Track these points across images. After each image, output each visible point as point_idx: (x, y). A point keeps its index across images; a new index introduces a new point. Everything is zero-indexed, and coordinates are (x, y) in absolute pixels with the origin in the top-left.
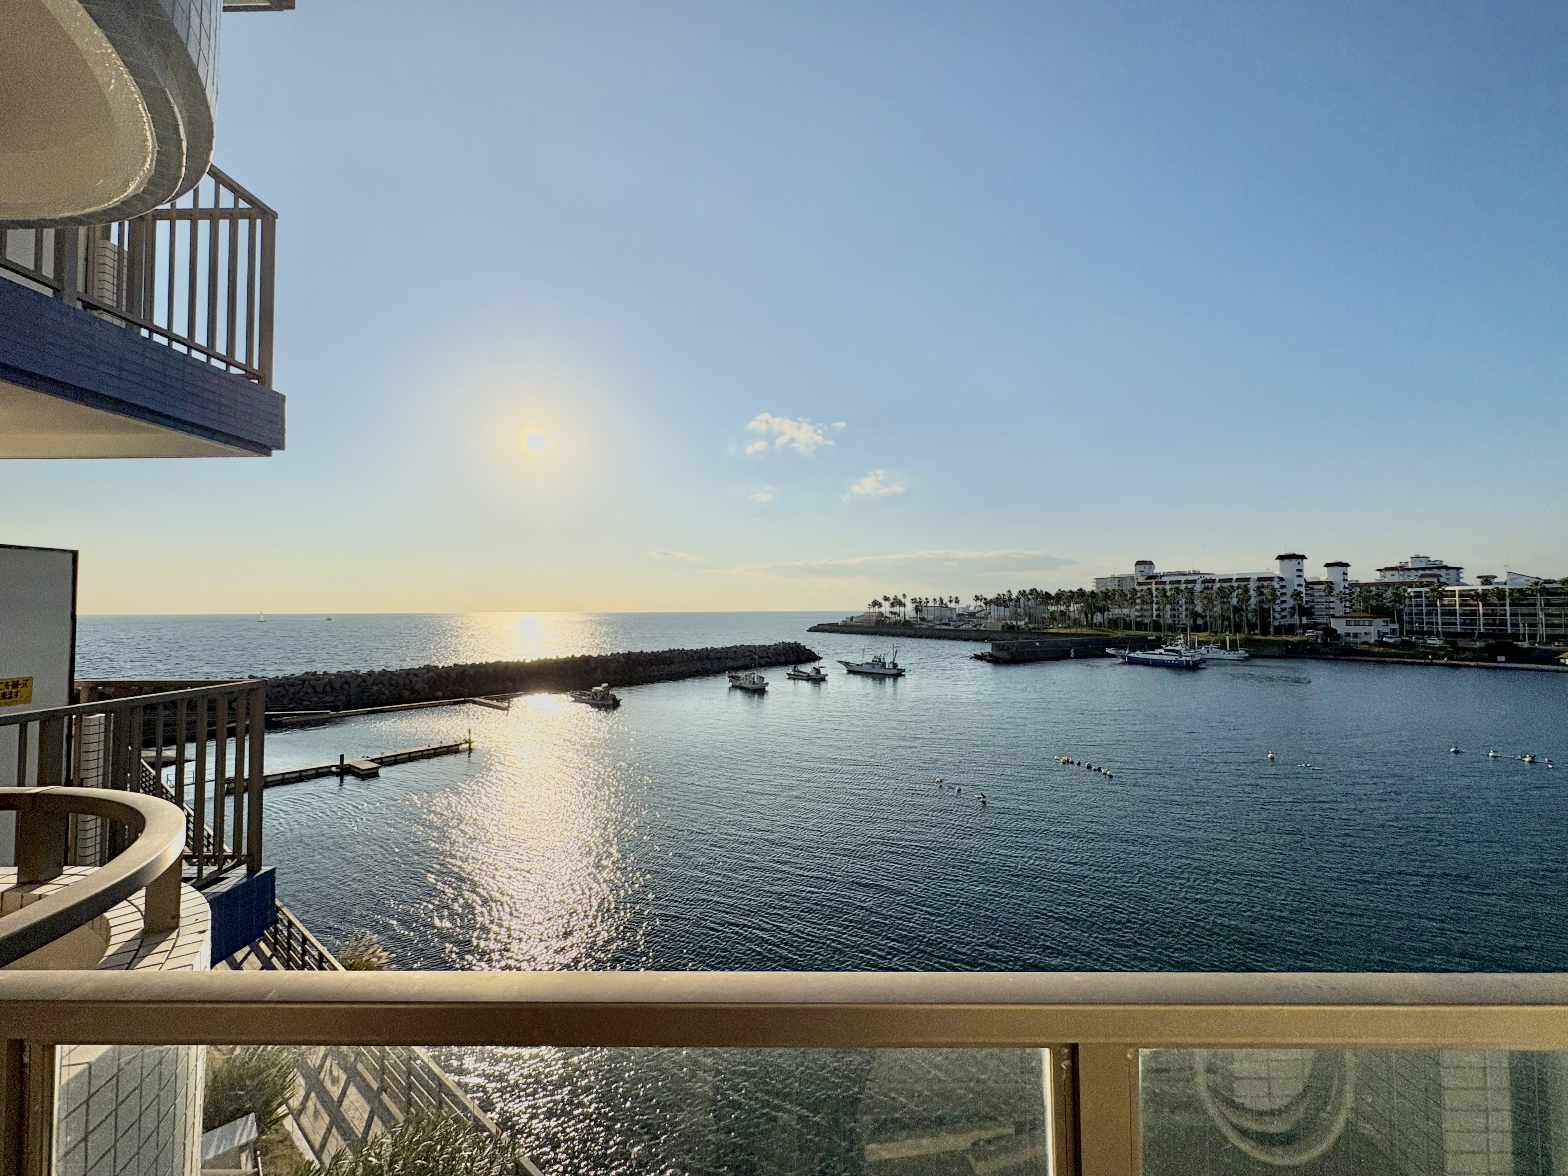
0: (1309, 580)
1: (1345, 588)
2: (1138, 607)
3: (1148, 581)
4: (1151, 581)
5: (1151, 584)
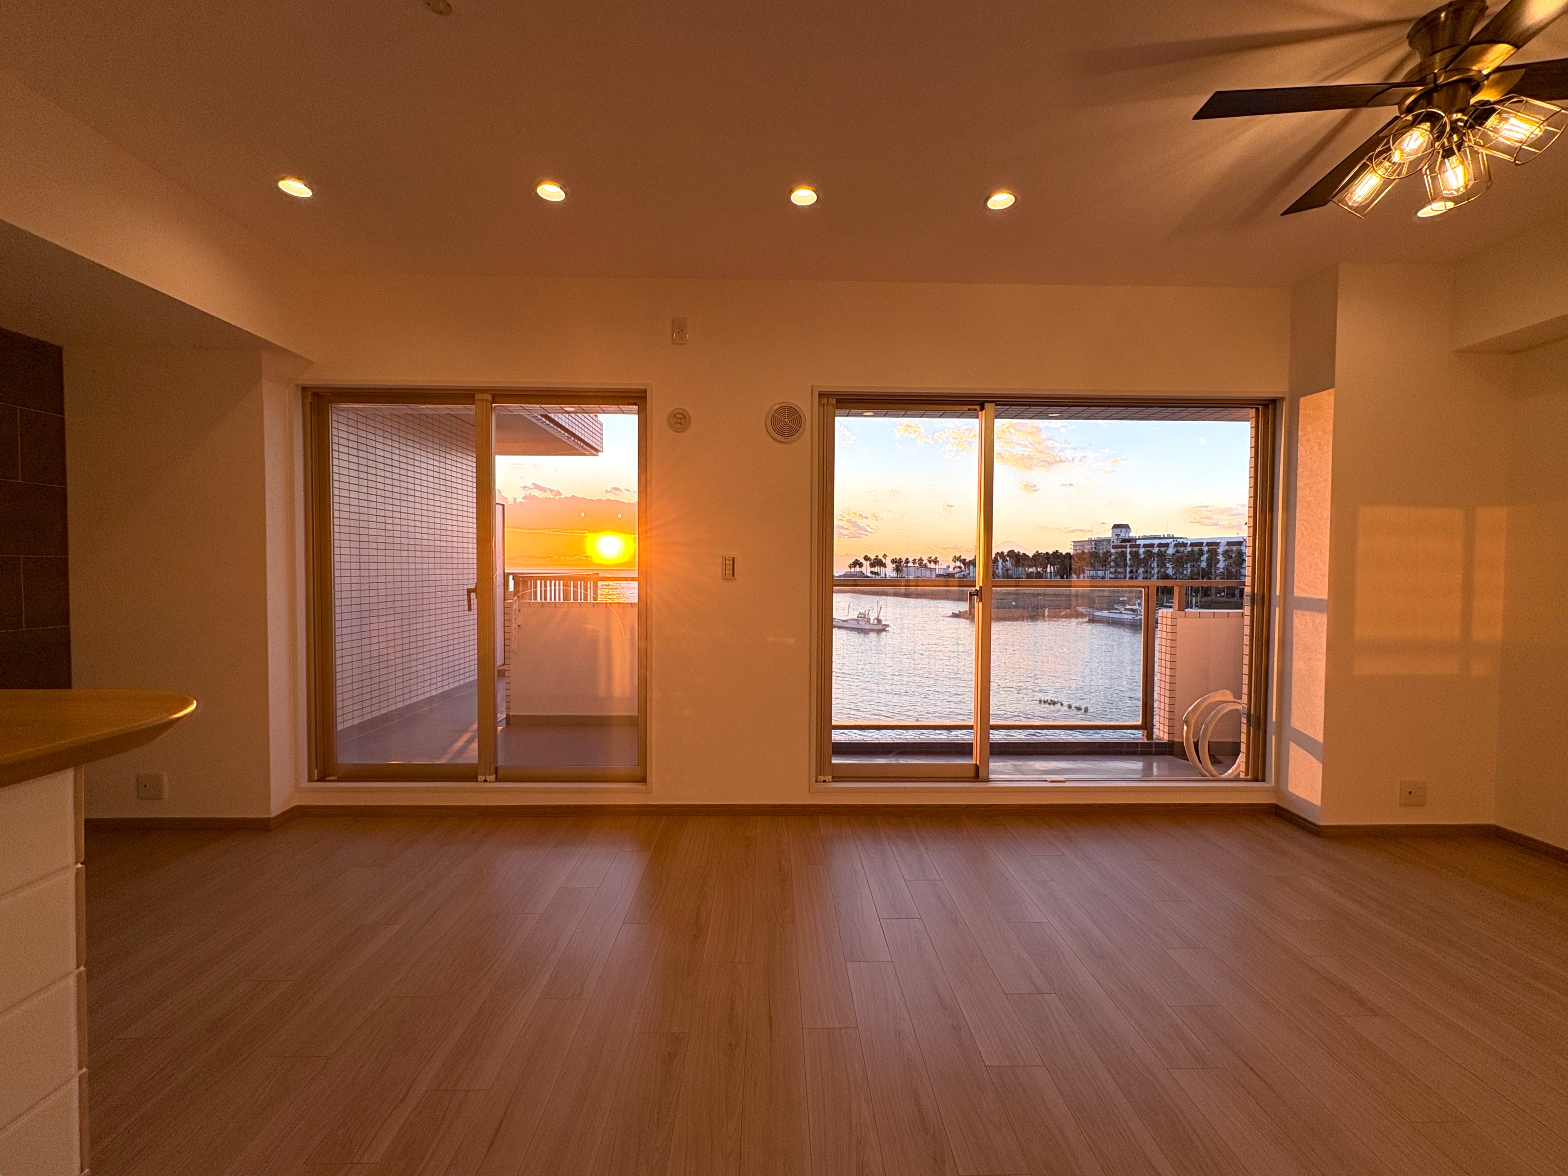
2: (1112, 570)
3: (1123, 544)
4: (1126, 544)
5: (1126, 547)
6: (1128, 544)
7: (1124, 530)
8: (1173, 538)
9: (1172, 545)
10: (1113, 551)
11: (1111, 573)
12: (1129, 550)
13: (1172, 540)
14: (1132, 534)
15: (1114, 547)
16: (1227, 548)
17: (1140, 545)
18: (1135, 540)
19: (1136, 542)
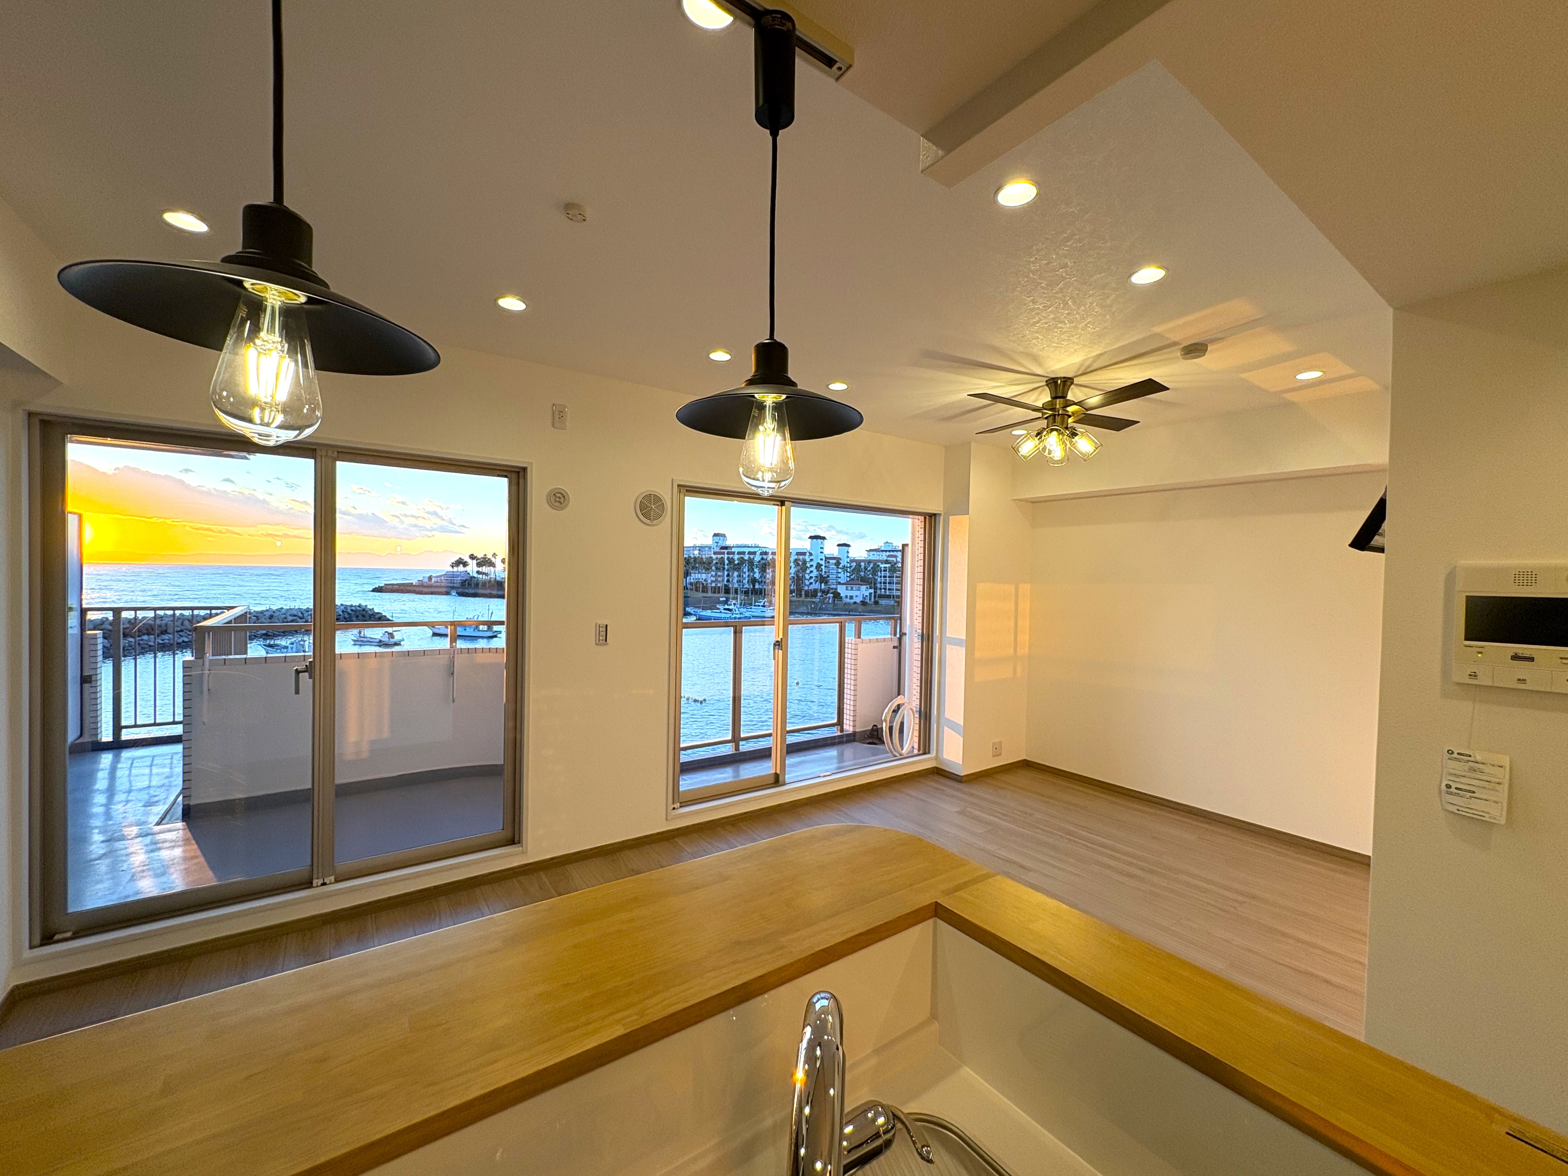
0: (827, 556)
1: (847, 562)
2: (713, 573)
3: (722, 551)
4: (724, 551)
5: (724, 553)
6: (726, 551)
7: (721, 538)
8: (758, 547)
9: (758, 553)
10: (714, 557)
11: (712, 576)
12: (726, 556)
13: (758, 549)
14: (729, 542)
15: (715, 553)
16: (796, 557)
17: (734, 552)
18: (731, 548)
19: (731, 549)
